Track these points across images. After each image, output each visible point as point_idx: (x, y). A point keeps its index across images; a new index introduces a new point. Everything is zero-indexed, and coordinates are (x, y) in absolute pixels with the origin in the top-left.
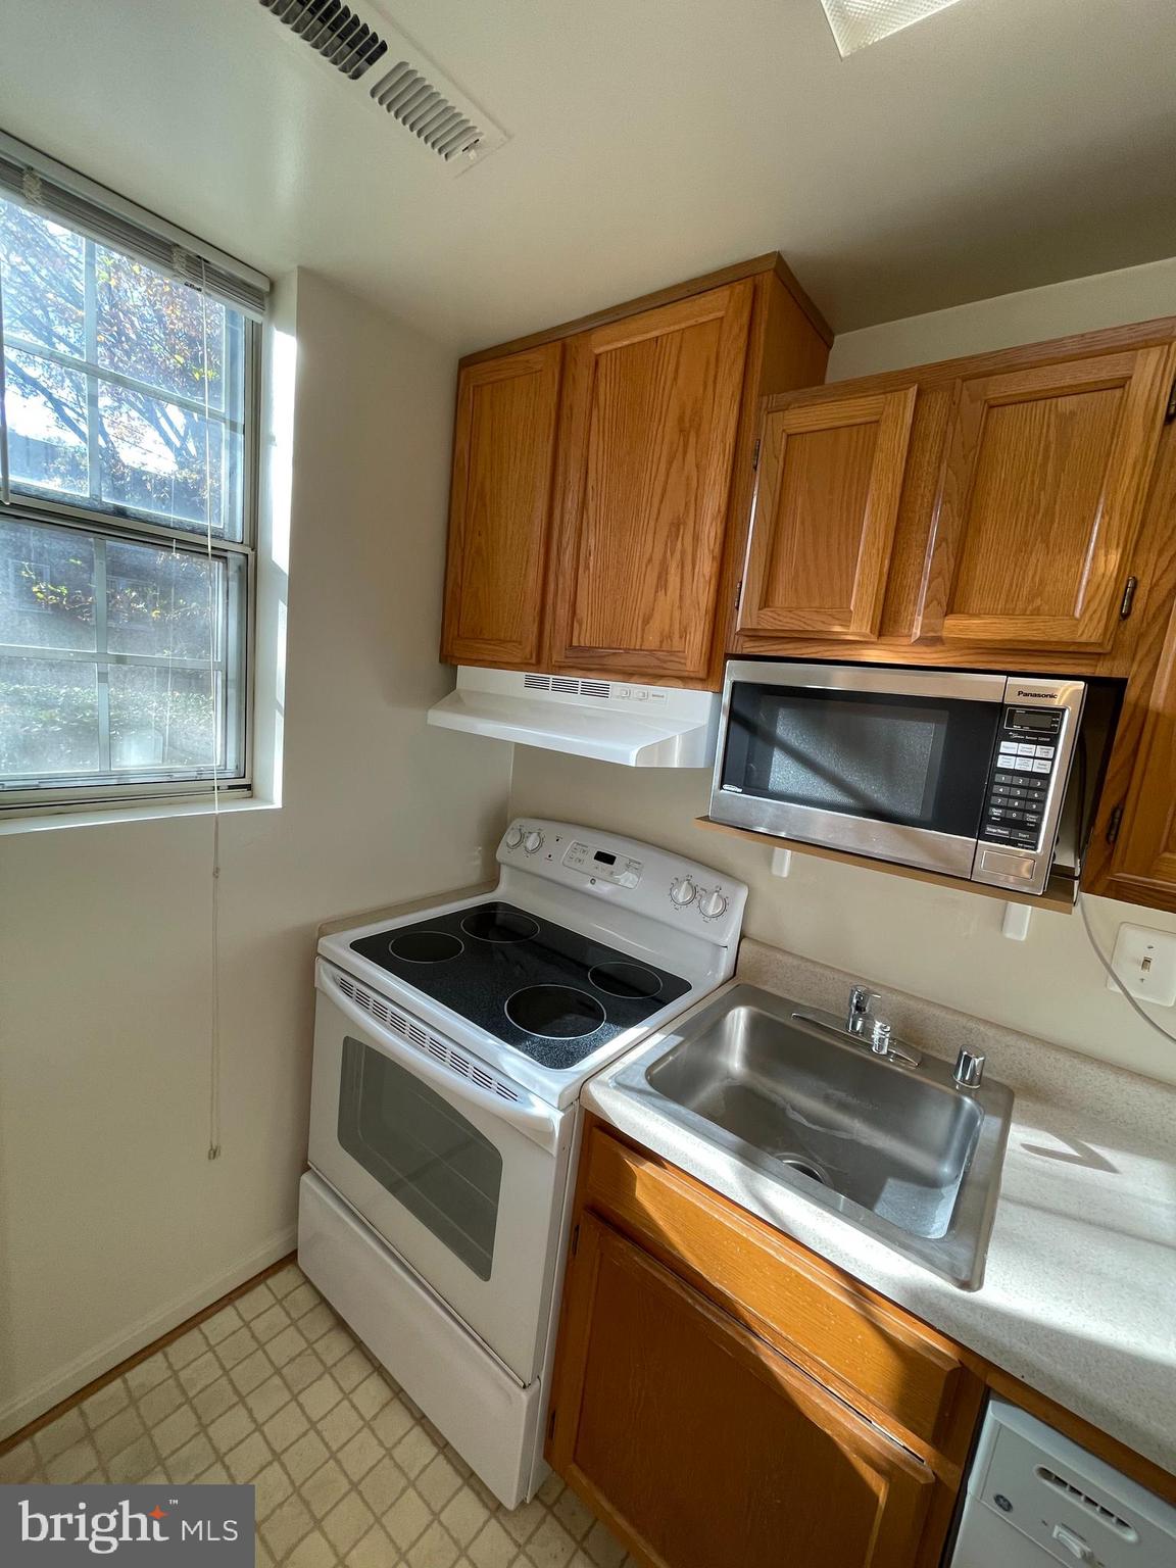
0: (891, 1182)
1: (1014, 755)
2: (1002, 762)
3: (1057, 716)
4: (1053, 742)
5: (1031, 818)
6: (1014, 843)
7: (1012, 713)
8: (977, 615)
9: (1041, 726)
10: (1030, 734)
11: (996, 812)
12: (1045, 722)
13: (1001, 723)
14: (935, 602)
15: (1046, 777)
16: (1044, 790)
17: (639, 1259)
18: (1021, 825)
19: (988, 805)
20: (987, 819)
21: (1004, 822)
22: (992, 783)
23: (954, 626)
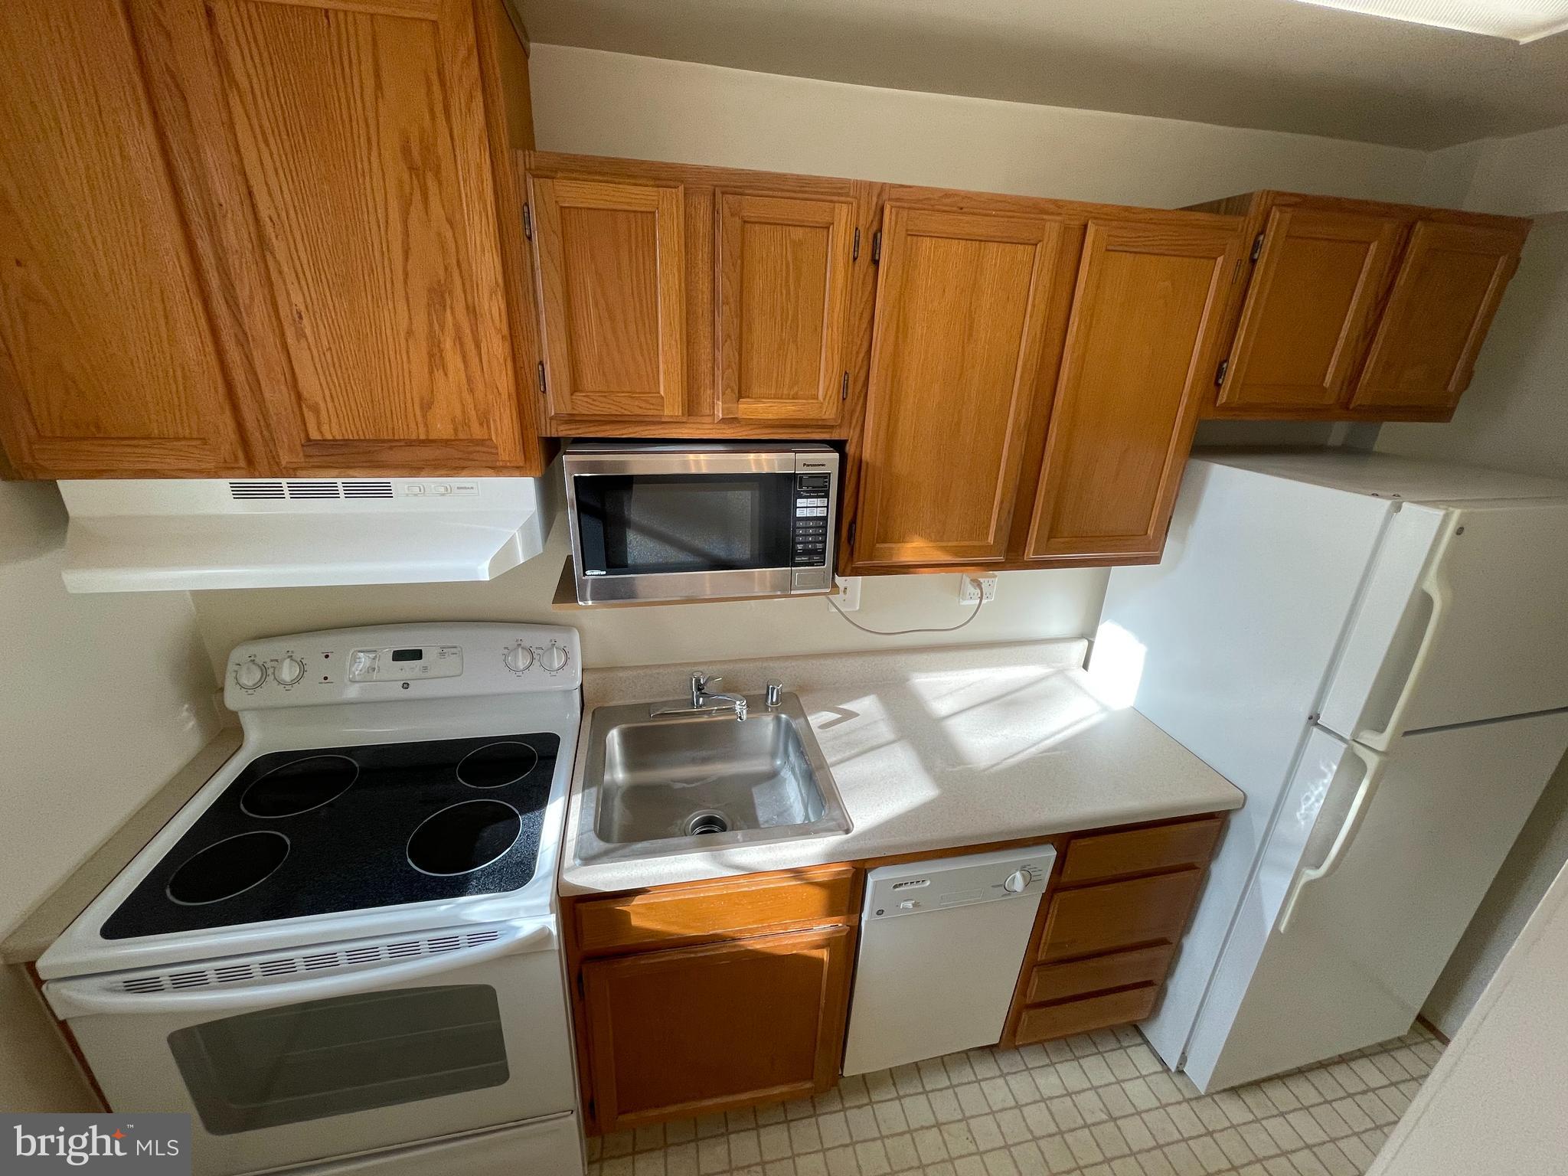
0: (755, 790)
1: (807, 507)
2: (799, 513)
3: (826, 477)
4: (827, 496)
5: (820, 546)
6: (812, 564)
7: (801, 478)
8: (760, 398)
9: (817, 486)
10: (814, 492)
11: (800, 547)
12: (819, 482)
13: (795, 487)
14: (729, 390)
15: (825, 519)
16: (825, 527)
17: (645, 961)
18: (814, 552)
19: (795, 543)
20: (795, 553)
21: (805, 552)
22: (795, 528)
23: (748, 409)
